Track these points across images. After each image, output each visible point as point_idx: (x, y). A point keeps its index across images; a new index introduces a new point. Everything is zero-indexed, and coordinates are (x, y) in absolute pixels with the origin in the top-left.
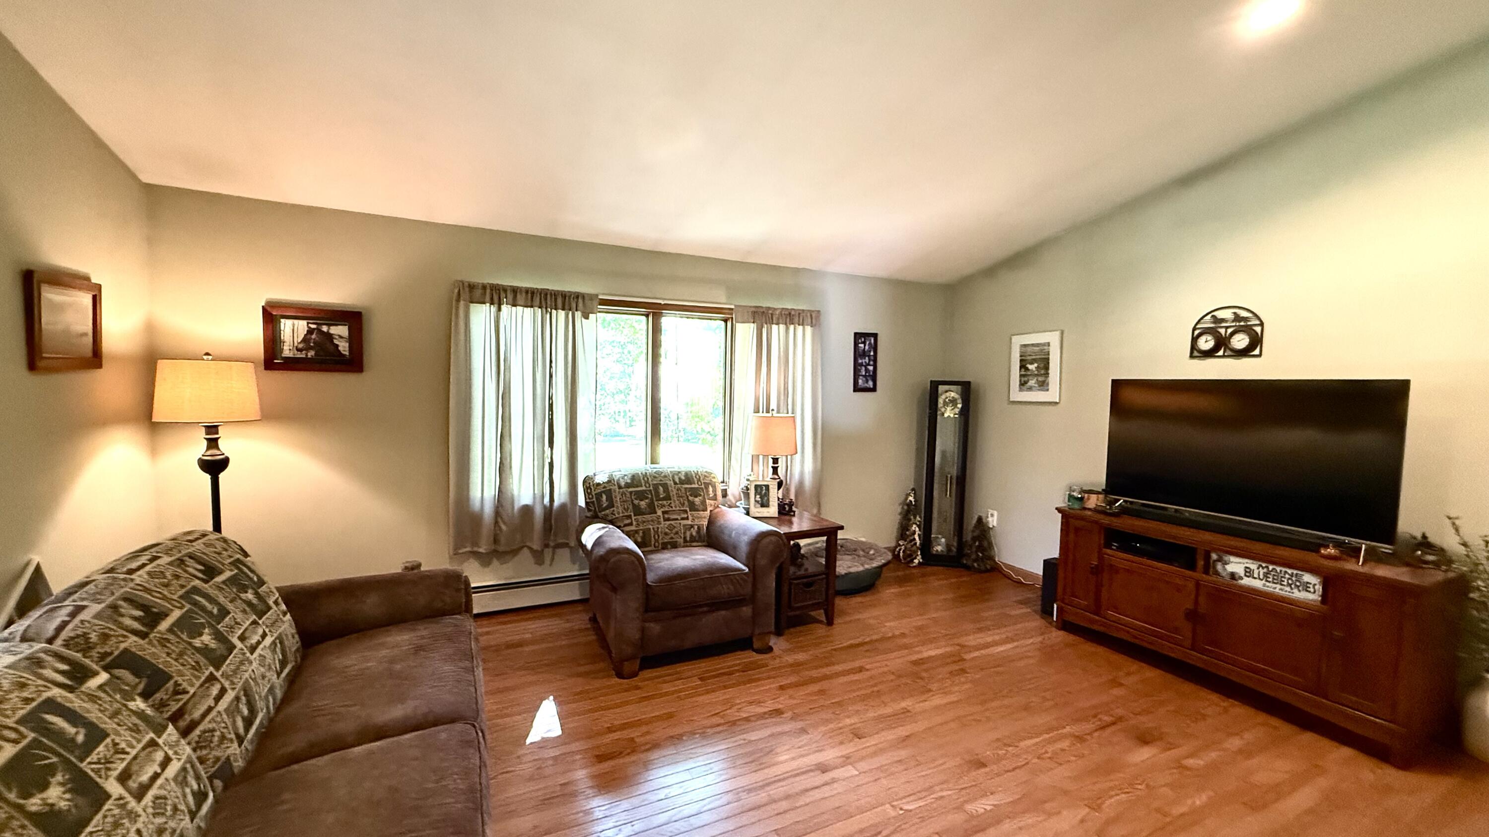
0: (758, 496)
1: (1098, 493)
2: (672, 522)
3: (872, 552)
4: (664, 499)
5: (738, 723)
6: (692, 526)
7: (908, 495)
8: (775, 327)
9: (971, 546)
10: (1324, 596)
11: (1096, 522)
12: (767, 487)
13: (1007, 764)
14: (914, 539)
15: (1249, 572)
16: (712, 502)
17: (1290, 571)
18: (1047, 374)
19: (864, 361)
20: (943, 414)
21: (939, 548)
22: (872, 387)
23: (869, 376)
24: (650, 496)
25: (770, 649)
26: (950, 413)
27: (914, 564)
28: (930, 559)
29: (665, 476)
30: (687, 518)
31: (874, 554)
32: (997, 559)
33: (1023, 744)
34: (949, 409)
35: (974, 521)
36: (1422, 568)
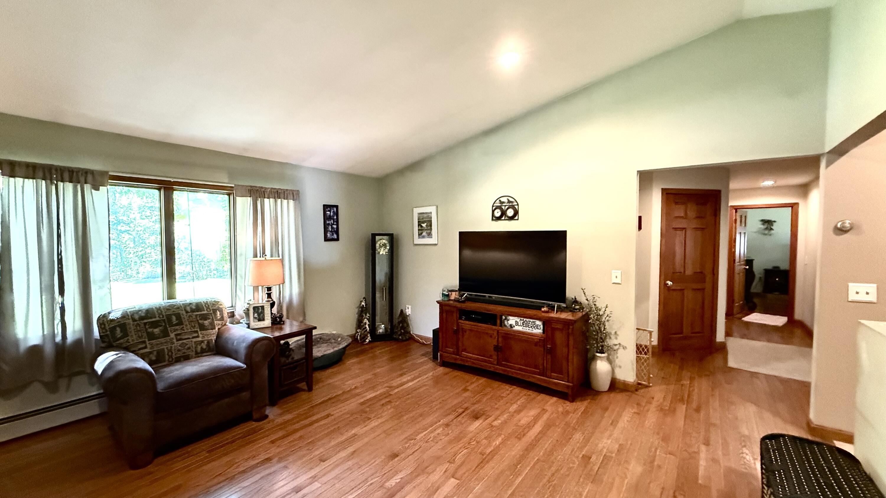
0: (256, 314)
1: (456, 291)
2: (184, 341)
3: (339, 340)
4: (176, 325)
5: (236, 477)
6: (202, 342)
7: (361, 302)
8: (266, 200)
9: (397, 327)
10: (544, 330)
11: (455, 307)
12: (263, 307)
13: (410, 451)
14: (366, 328)
15: (517, 323)
16: (220, 322)
17: (531, 320)
18: (431, 229)
19: (330, 222)
20: (379, 253)
21: (381, 331)
22: (336, 238)
23: (334, 231)
24: (164, 324)
25: (266, 417)
26: (383, 252)
27: (366, 342)
28: (376, 338)
29: (178, 308)
30: (198, 337)
31: (341, 340)
32: (411, 333)
33: (418, 437)
34: (382, 249)
35: (399, 312)
36: (575, 312)
